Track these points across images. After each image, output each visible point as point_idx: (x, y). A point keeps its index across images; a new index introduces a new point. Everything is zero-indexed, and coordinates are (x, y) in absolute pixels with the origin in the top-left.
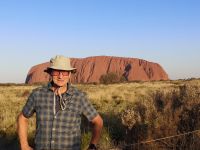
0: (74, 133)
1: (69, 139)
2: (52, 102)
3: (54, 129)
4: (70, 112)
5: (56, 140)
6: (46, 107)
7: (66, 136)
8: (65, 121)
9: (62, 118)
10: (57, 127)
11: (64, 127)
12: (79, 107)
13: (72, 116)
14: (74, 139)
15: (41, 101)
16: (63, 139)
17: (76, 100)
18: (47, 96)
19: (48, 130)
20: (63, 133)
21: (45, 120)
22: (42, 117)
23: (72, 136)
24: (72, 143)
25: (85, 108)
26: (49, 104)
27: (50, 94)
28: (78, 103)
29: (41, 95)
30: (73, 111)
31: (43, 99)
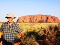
0: (14, 37)
1: (12, 39)
2: (7, 27)
3: (8, 35)
4: (13, 30)
5: (8, 39)
6: (6, 29)
7: (11, 38)
8: (11, 33)
9: (10, 32)
10: (9, 35)
11: (11, 35)
12: (16, 29)
13: (14, 31)
14: (14, 38)
15: (4, 27)
16: (10, 38)
17: (15, 27)
18: (6, 25)
19: (6, 36)
20: (10, 37)
21: (5, 32)
22: (4, 31)
23: (13, 38)
24: (13, 40)
25: (18, 29)
26: (7, 28)
27: (7, 24)
28: (16, 28)
29: (4, 25)
30: (14, 30)
31: (5, 26)
